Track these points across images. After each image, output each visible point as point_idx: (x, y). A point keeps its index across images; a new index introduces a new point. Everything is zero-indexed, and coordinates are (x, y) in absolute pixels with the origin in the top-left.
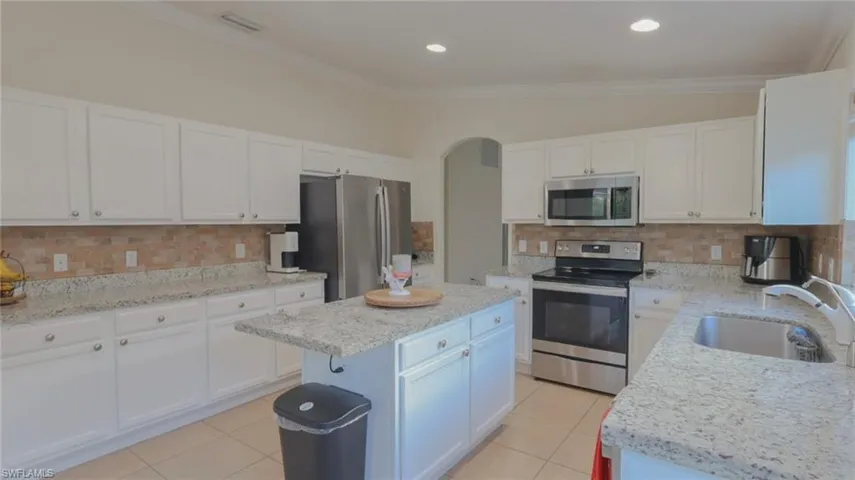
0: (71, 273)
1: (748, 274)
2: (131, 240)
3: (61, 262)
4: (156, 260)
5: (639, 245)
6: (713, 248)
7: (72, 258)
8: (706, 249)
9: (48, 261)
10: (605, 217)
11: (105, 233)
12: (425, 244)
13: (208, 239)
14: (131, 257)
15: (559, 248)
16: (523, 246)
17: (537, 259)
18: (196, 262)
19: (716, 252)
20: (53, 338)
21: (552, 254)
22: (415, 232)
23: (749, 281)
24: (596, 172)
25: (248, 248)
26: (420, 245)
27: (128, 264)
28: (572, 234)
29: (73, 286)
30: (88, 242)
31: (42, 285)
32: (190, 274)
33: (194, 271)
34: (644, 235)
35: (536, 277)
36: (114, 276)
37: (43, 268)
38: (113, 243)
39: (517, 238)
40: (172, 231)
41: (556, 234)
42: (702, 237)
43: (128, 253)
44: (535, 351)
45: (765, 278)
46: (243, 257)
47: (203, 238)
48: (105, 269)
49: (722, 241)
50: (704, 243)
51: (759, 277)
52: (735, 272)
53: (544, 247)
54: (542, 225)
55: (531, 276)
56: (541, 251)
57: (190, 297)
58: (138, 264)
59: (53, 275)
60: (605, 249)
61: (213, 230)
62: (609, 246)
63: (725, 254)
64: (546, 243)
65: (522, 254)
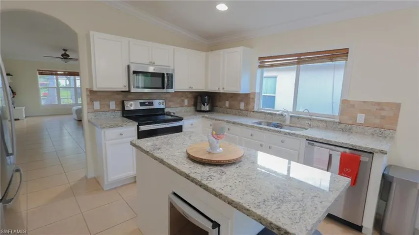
5: (164, 100)
6: (185, 100)
8: (183, 101)
10: (163, 88)
16: (97, 105)
19: (186, 102)
21: (120, 109)
23: (198, 111)
39: (92, 101)
41: (120, 97)
42: (182, 96)
49: (187, 98)
50: (183, 98)
51: (206, 110)
52: (192, 108)
53: (113, 105)
55: (137, 124)
56: (111, 108)
60: (151, 104)
62: (152, 102)
63: (188, 102)
64: (114, 102)
65: (96, 111)
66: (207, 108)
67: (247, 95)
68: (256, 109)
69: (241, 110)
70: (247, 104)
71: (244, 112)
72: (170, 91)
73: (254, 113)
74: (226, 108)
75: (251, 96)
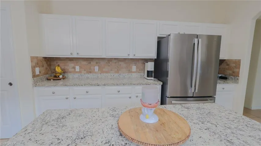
0: (80, 72)
2: (97, 63)
3: (77, 68)
4: (104, 70)
7: (80, 67)
9: (74, 68)
11: (89, 60)
12: (234, 72)
13: (122, 63)
14: (96, 68)
18: (117, 72)
20: (54, 93)
22: (228, 65)
25: (137, 68)
26: (231, 72)
27: (96, 71)
29: (80, 76)
30: (84, 63)
31: (73, 75)
32: (115, 76)
33: (116, 75)
36: (91, 74)
37: (73, 70)
38: (91, 63)
40: (110, 60)
43: (96, 67)
46: (135, 71)
47: (120, 63)
48: (89, 72)
57: (98, 85)
58: (98, 71)
59: (75, 72)
61: (124, 60)
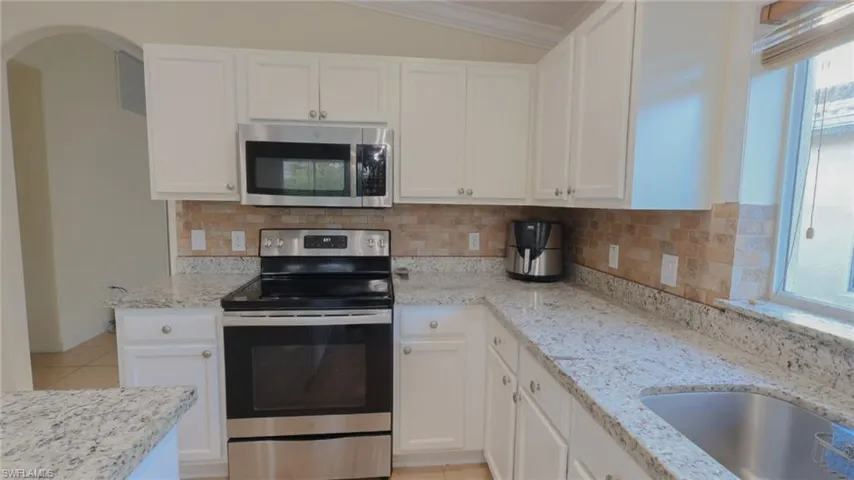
1: (526, 271)
5: (387, 233)
6: (471, 235)
8: (464, 237)
10: (346, 193)
15: (266, 242)
16: (199, 241)
17: (228, 265)
19: (474, 241)
21: (254, 251)
23: (515, 276)
24: (328, 119)
28: (287, 219)
34: (391, 221)
35: (229, 305)
39: (188, 227)
41: (260, 220)
42: (458, 222)
44: (232, 440)
45: (536, 274)
49: (479, 228)
50: (462, 229)
51: (531, 273)
52: (497, 265)
53: (239, 241)
54: (237, 205)
55: (218, 303)
56: (235, 248)
60: (341, 242)
62: (346, 238)
63: (483, 243)
64: (242, 234)
65: (197, 255)
66: (539, 267)
67: (692, 220)
68: (737, 300)
69: (662, 289)
70: (691, 266)
71: (674, 302)
72: (377, 201)
73: (722, 319)
74: (610, 272)
75: (715, 226)
